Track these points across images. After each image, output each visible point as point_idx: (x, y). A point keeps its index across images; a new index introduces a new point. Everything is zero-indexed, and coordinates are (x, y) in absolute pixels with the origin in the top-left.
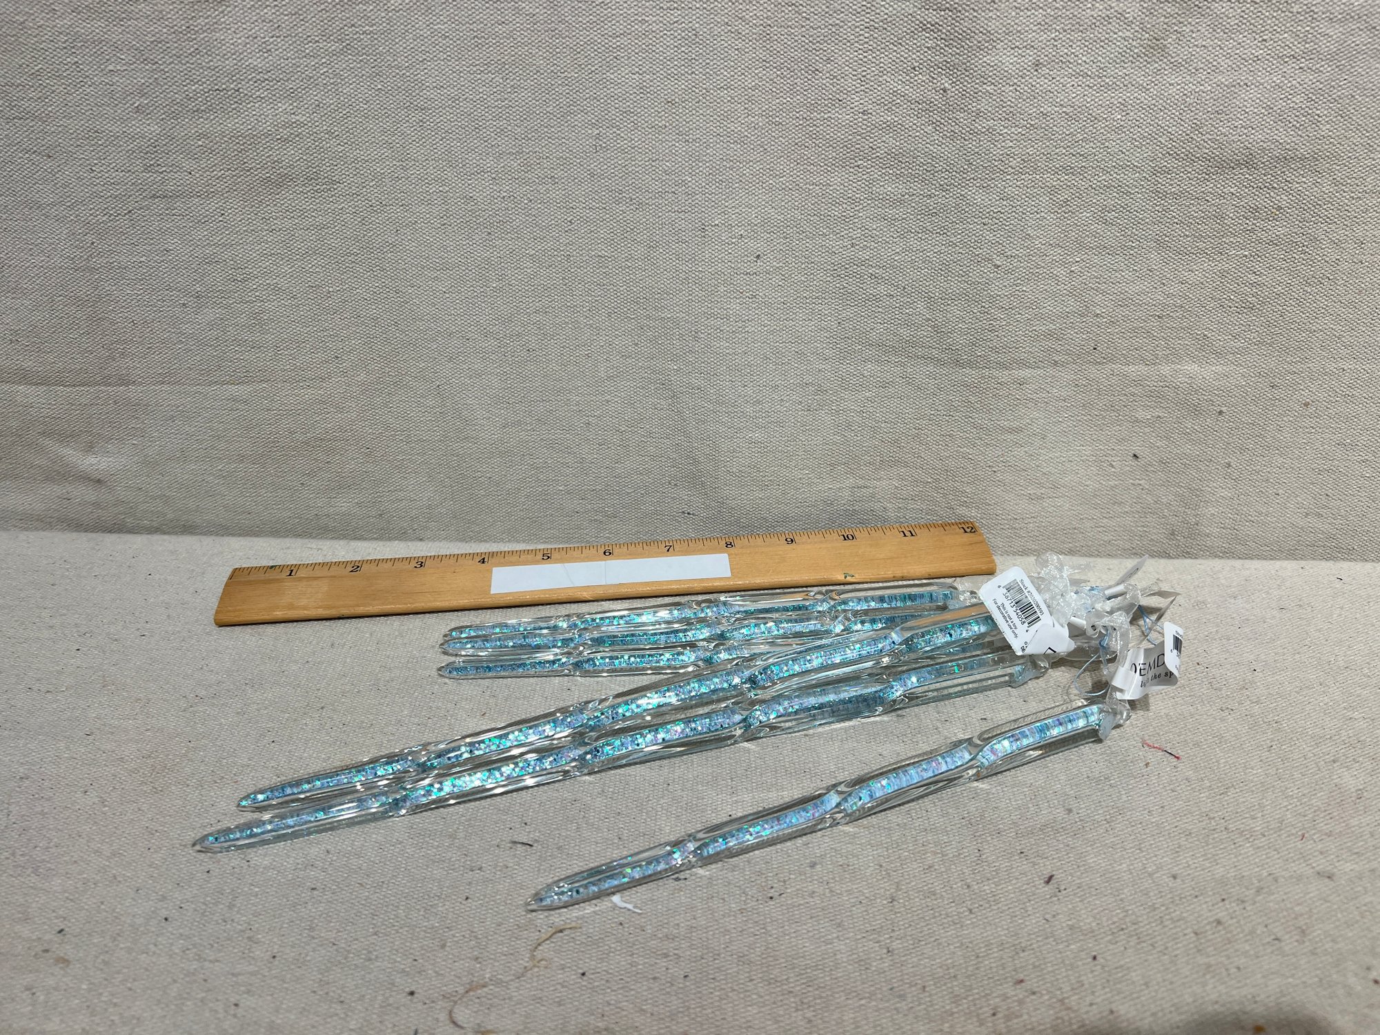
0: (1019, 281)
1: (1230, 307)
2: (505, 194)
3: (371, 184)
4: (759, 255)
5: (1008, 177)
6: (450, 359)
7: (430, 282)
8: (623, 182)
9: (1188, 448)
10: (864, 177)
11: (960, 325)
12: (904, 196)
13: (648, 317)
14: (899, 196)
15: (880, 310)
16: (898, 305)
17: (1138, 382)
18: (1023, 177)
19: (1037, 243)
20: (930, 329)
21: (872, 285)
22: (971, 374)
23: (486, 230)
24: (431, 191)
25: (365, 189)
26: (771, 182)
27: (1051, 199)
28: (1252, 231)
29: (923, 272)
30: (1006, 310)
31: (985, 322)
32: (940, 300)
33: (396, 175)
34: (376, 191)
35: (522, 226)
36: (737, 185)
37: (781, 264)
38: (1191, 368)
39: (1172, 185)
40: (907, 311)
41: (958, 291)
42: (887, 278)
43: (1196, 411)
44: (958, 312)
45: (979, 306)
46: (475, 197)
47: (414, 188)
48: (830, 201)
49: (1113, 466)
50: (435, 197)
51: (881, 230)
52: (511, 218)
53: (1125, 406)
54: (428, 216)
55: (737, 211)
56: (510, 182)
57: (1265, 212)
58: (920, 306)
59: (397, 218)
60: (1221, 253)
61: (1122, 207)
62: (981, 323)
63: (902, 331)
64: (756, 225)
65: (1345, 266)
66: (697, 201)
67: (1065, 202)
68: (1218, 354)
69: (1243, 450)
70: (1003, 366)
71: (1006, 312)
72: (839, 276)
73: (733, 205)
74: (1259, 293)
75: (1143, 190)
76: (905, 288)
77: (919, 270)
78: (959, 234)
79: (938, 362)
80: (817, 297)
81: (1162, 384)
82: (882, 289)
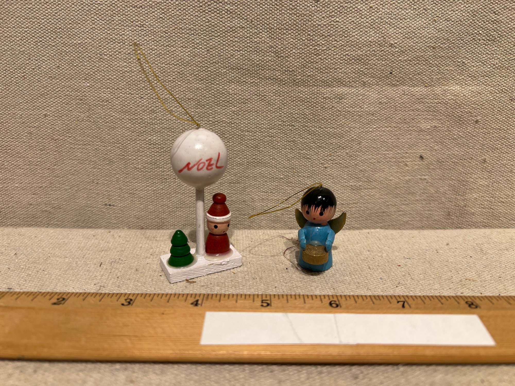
0: (333, 13)
9: (456, 150)
11: (294, 51)
15: (236, 39)
16: (248, 35)
17: (420, 100)
20: (273, 54)
21: (229, 19)
22: (304, 91)
29: (264, 7)
30: (326, 37)
31: (311, 47)
32: (278, 30)
40: (256, 40)
41: (290, 22)
42: (239, 13)
44: (292, 40)
45: (306, 34)
49: (406, 165)
53: (413, 120)
58: (265, 35)
62: (308, 49)
63: (253, 57)
68: (473, 77)
69: (494, 149)
70: (327, 84)
71: (326, 39)
72: (204, 11)
74: (498, 28)
77: (261, 5)
79: (280, 82)
80: (190, 29)
81: (436, 101)
82: (236, 22)
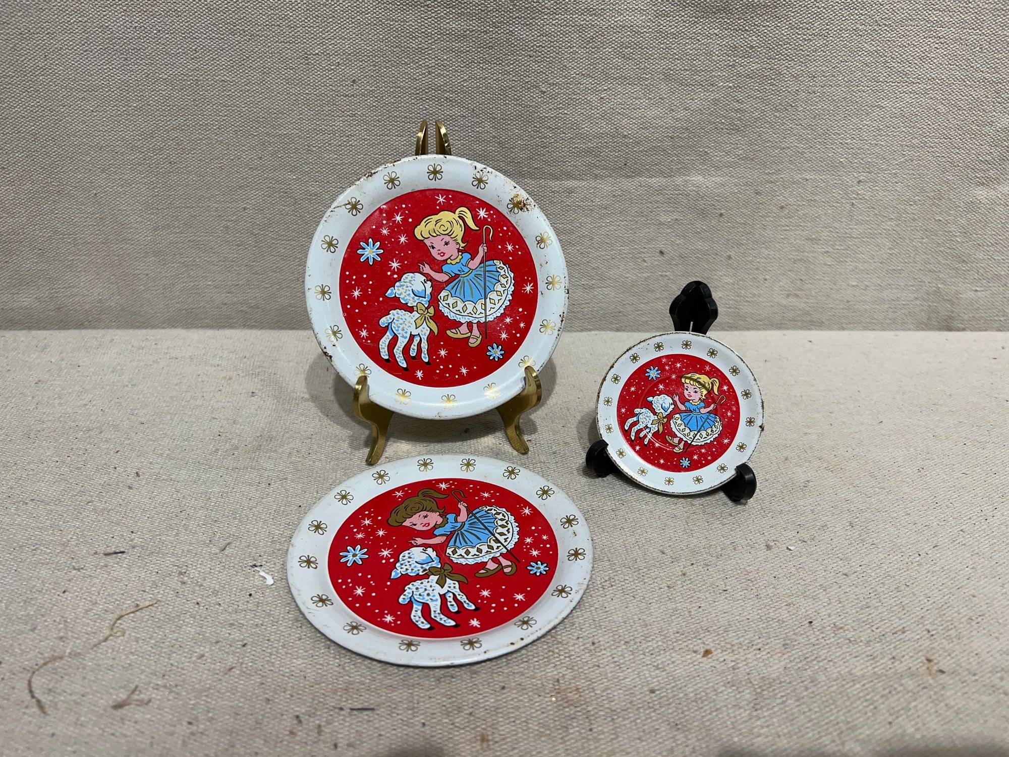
1: (722, 129)
2: (137, 25)
3: (19, 14)
4: (354, 80)
5: (546, 17)
6: (103, 171)
7: (79, 102)
8: (236, 16)
10: (433, 15)
12: (465, 32)
13: (268, 134)
14: (462, 32)
18: (557, 17)
19: (572, 73)
23: (122, 56)
24: (72, 21)
25: (13, 19)
26: (359, 17)
27: (580, 36)
28: (733, 66)
33: (41, 7)
34: (24, 20)
35: (154, 54)
36: (331, 20)
37: (373, 88)
38: (697, 179)
39: (671, 26)
43: (703, 213)
46: (110, 27)
47: (57, 18)
48: (408, 35)
50: (76, 27)
51: (451, 60)
52: (143, 46)
54: (71, 43)
55: (333, 42)
56: (140, 14)
57: (742, 50)
59: (44, 45)
60: (712, 85)
61: (635, 44)
64: (350, 54)
65: (803, 95)
66: (299, 33)
67: (591, 39)
73: (329, 37)
75: (650, 30)
76: (474, 110)
78: (512, 64)
